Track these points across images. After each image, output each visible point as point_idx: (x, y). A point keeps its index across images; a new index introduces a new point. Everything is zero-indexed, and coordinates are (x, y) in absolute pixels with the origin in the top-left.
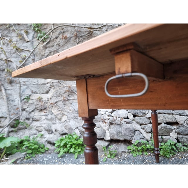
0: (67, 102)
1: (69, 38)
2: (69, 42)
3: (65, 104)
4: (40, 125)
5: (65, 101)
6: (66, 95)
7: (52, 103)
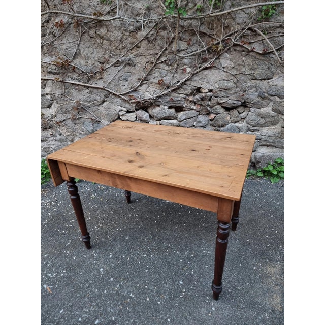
0: (78, 121)
1: (67, 23)
2: (69, 31)
4: (48, 147)
5: (74, 119)
6: (75, 112)
7: (57, 123)
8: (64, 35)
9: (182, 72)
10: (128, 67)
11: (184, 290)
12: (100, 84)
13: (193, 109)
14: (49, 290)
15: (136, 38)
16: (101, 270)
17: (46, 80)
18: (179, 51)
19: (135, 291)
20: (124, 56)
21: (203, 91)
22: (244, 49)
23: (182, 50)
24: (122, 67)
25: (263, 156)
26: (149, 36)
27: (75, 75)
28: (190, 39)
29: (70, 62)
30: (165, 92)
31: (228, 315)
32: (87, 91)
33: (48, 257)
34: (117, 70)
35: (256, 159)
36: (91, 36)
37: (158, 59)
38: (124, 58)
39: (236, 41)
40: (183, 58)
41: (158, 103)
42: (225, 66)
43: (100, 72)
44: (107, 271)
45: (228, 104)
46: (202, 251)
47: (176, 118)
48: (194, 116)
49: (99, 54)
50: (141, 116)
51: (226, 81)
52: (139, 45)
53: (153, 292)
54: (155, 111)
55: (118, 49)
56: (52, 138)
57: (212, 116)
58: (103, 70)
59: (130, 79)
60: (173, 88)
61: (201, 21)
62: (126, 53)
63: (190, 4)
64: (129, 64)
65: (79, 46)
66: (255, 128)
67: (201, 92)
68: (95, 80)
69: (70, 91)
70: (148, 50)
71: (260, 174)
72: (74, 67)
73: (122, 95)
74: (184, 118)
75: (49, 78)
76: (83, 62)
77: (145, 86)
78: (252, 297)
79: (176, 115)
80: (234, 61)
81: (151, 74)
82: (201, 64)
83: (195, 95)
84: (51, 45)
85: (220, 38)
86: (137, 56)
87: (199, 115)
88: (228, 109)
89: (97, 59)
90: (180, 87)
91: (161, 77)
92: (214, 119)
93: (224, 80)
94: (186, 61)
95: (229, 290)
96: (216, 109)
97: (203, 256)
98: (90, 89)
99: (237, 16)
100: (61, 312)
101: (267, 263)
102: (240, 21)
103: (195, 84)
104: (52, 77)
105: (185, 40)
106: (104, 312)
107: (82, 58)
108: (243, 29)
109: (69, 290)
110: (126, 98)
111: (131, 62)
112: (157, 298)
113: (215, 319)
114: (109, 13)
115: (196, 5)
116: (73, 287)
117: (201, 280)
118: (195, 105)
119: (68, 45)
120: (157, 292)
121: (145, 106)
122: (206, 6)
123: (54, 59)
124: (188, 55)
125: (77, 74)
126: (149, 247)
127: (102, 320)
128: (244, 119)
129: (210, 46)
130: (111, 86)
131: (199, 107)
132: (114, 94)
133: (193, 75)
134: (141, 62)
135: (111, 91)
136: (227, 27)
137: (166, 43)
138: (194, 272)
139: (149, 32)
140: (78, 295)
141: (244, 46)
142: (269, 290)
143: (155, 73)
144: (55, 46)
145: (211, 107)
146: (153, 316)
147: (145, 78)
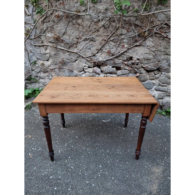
0: (61, 70)
1: (61, 16)
2: (62, 20)
3: (60, 71)
4: (45, 82)
5: (59, 69)
6: (60, 65)
7: (51, 69)
8: (59, 22)
9: (122, 47)
10: (91, 42)
11: (101, 171)
12: (75, 51)
13: (127, 69)
14: (31, 156)
15: (98, 26)
16: (59, 151)
17: (47, 46)
18: (121, 35)
19: (75, 165)
20: (90, 35)
21: (134, 59)
22: (161, 36)
23: (123, 34)
24: (88, 41)
25: (167, 102)
26: (105, 25)
27: (63, 45)
28: (129, 28)
29: (60, 37)
30: (111, 58)
31: (123, 189)
32: (68, 53)
33: (34, 140)
34: (85, 43)
35: (162, 103)
36: (73, 23)
37: (109, 39)
38: (90, 36)
39: (157, 31)
40: (123, 39)
41: (106, 64)
42: (148, 45)
43: (76, 44)
44: (62, 152)
45: (148, 68)
46: (117, 151)
47: (116, 74)
48: (126, 73)
49: (76, 34)
50: (96, 70)
51: (148, 55)
52: (99, 30)
53: (84, 168)
54: (104, 68)
55: (87, 31)
56: (47, 78)
57: (138, 74)
58: (78, 42)
59: (92, 49)
60: (116, 56)
61: (136, 18)
62: (91, 34)
63: (131, 8)
64: (92, 40)
65: (66, 28)
66: (164, 85)
67: (133, 60)
68: (73, 48)
69: (59, 53)
70: (103, 33)
71: (164, 113)
72: (63, 40)
73: (86, 57)
74: (120, 74)
75: (49, 45)
76: (67, 37)
77: (100, 54)
78: (140, 182)
79: (116, 72)
80: (154, 43)
81: (104, 47)
82: (134, 43)
83: (128, 61)
84: (52, 27)
85: (147, 29)
86: (97, 36)
87: (130, 73)
88: (148, 71)
89: (75, 36)
90: (120, 56)
91: (109, 49)
92: (139, 76)
93: (147, 54)
94: (125, 41)
95: (127, 176)
96: (141, 70)
97: (117, 155)
98: (70, 53)
99: (159, 16)
100: (34, 168)
101: (154, 166)
102: (160, 19)
103: (129, 54)
104: (50, 44)
105: (125, 28)
106: (56, 173)
107: (67, 35)
108: (162, 24)
109: (41, 158)
110: (88, 59)
111: (93, 39)
112: (85, 172)
113: (115, 189)
114: (84, 11)
115: (134, 8)
116: (44, 157)
117: (112, 167)
118: (128, 67)
119: (61, 28)
120: (86, 169)
121: (99, 65)
122: (140, 9)
123: (53, 34)
124: (126, 37)
125: (64, 44)
126: (88, 144)
127: (54, 177)
128: (158, 78)
129: (140, 33)
130: (81, 52)
131: (130, 68)
132: (82, 57)
133: (129, 49)
134: (99, 40)
135: (81, 55)
136: (152, 22)
137: (115, 30)
138: (110, 162)
139: (105, 23)
140: (45, 162)
141: (161, 34)
142: (151, 181)
143: (106, 46)
144: (54, 28)
145: (138, 69)
146: (81, 181)
147: (100, 49)
